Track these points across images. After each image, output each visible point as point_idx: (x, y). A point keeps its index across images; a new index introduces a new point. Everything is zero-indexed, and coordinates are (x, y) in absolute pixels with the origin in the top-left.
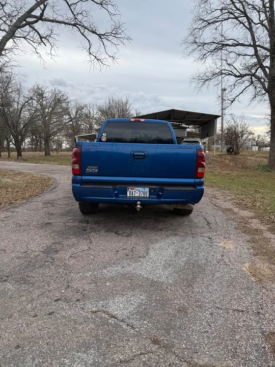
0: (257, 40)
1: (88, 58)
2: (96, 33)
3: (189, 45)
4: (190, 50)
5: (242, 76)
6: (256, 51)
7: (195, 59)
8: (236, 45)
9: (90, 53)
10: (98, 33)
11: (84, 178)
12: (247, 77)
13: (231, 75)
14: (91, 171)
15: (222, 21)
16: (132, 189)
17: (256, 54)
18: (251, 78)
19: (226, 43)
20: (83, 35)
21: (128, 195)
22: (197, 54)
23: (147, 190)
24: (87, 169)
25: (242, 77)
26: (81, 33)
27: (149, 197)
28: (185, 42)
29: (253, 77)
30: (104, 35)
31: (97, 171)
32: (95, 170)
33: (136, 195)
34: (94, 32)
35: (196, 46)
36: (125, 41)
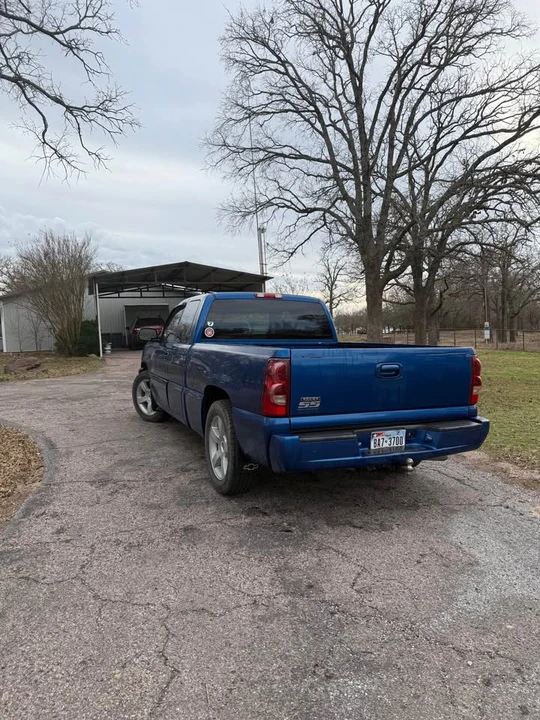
0: (336, 153)
1: (39, 152)
2: (62, 103)
3: (216, 148)
4: (217, 157)
5: (308, 211)
6: (336, 172)
7: (224, 174)
8: (297, 157)
9: (45, 142)
10: (67, 102)
11: (294, 420)
12: (316, 213)
13: (289, 207)
14: (307, 406)
15: (274, 113)
16: (379, 435)
17: (335, 176)
18: (324, 215)
19: (278, 151)
20: (31, 103)
21: (372, 447)
22: (227, 167)
23: (402, 433)
24: (301, 404)
25: (309, 213)
26: (28, 100)
27: (406, 448)
28: (209, 143)
29: (327, 215)
30: (82, 109)
31: (318, 405)
32: (315, 403)
33: (386, 445)
34: (58, 101)
35: (227, 151)
36: (126, 127)
